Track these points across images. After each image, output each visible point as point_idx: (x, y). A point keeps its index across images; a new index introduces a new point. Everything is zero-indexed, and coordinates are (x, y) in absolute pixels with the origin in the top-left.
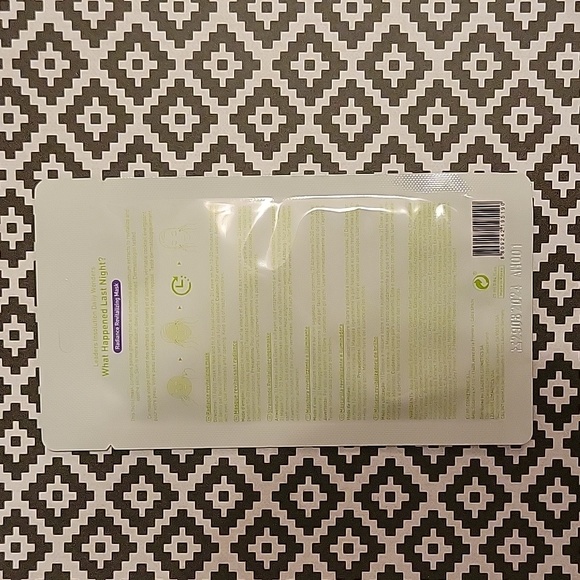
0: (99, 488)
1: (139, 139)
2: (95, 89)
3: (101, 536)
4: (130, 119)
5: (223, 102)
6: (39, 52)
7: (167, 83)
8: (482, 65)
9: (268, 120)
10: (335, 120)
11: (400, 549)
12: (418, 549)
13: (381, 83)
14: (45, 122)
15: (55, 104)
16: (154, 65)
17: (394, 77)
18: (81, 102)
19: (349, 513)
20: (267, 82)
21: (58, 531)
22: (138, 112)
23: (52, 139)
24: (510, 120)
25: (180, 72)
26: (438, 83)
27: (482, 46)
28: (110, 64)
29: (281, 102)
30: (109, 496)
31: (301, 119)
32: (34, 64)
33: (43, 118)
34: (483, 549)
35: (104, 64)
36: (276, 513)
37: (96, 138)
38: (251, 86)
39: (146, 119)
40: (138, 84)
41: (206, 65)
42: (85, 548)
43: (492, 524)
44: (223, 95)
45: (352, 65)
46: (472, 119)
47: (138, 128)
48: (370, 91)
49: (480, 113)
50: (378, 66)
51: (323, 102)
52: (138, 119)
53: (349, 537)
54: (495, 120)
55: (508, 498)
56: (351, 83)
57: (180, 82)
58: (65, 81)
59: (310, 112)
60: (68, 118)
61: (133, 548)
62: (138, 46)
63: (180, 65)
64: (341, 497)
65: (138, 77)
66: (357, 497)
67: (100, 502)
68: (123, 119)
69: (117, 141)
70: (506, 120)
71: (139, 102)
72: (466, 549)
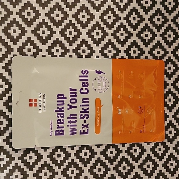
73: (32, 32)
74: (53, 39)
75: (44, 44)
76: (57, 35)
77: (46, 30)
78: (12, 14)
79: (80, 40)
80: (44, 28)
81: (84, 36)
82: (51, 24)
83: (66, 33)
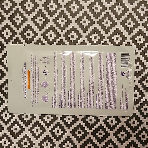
73: (32, 20)
74: (48, 26)
75: (40, 30)
76: (51, 23)
77: (42, 18)
78: (16, 6)
79: (70, 27)
80: (40, 17)
81: (73, 24)
82: (46, 13)
83: (58, 21)
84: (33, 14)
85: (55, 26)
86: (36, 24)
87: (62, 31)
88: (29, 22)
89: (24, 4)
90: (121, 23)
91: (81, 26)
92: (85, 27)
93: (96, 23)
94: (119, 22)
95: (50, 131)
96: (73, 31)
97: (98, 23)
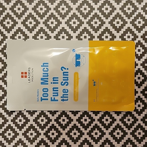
0: (31, 118)
1: (42, 28)
2: (30, 15)
3: (32, 131)
4: (39, 23)
5: (63, 19)
6: (16, 6)
7: (49, 14)
8: (129, 9)
9: (74, 23)
10: (92, 23)
11: (110, 134)
12: (114, 134)
13: (103, 13)
14: (18, 24)
15: (20, 19)
16: (46, 9)
17: (107, 12)
18: (27, 19)
19: (96, 125)
20: (74, 13)
21: (20, 130)
22: (41, 21)
23: (19, 28)
24: (136, 23)
25: (52, 11)
26: (118, 13)
27: (129, 4)
28: (34, 9)
29: (78, 18)
30: (34, 121)
31: (83, 23)
32: (15, 9)
33: (17, 23)
34: (131, 134)
35: (33, 9)
36: (77, 125)
37: (31, 28)
38: (70, 14)
39: (44, 23)
40: (42, 14)
41: (59, 9)
42: (27, 134)
43: (133, 127)
44: (63, 17)
45: (96, 9)
46: (127, 23)
47: (41, 25)
48: (101, 16)
49: (129, 21)
50: (103, 9)
51: (89, 18)
52: (41, 23)
53: (96, 131)
54: (132, 23)
55: (137, 120)
56: (96, 13)
57: (52, 14)
58: (23, 13)
59: (85, 21)
60: (24, 23)
61: (40, 134)
62: (41, 4)
63: (52, 9)
64: (94, 120)
65: (41, 12)
66: (98, 120)
67: (31, 122)
68: (38, 23)
69: (36, 29)
70: (135, 23)
71: (42, 19)
72: (127, 134)
84: (23, 18)
85: (45, 28)
86: (27, 27)
87: (52, 32)
88: (20, 25)
89: (14, 8)
90: (109, 23)
91: (71, 27)
92: (74, 28)
93: (85, 23)
94: (107, 21)
95: (44, 134)
96: (63, 33)
97: (87, 23)
